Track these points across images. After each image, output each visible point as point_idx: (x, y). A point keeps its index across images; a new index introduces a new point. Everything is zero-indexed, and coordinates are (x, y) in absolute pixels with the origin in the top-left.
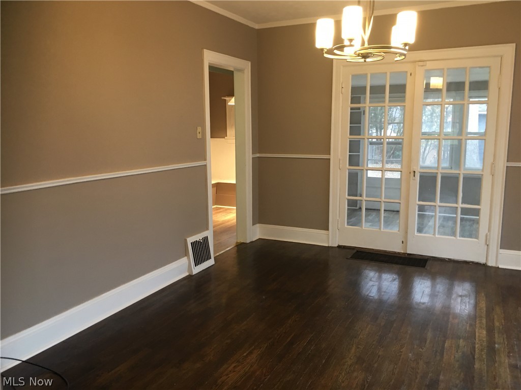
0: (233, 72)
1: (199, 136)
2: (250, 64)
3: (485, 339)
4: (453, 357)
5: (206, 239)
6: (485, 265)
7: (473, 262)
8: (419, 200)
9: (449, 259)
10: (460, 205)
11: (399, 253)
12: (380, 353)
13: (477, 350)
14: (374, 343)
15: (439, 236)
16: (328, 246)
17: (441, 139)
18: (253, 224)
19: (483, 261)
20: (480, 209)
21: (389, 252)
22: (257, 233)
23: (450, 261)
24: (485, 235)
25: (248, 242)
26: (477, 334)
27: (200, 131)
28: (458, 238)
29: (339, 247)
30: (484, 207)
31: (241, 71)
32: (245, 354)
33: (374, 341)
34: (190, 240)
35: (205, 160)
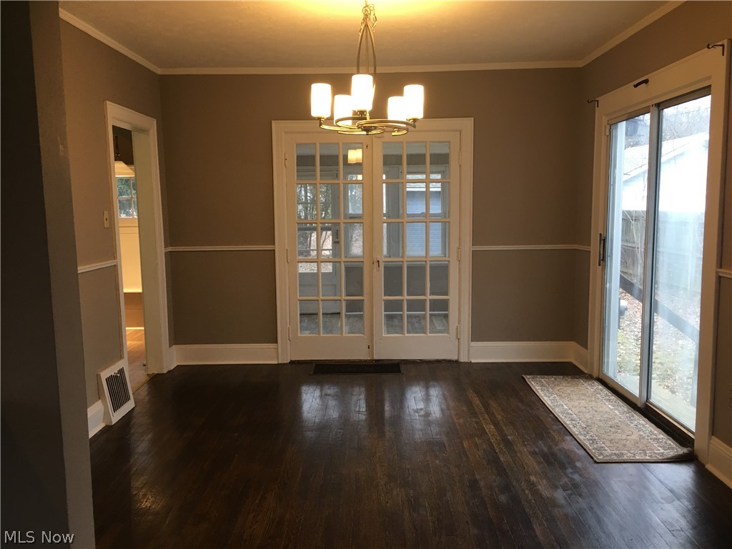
0: (130, 132)
1: (107, 224)
2: (155, 122)
3: (496, 434)
4: (477, 456)
5: (121, 371)
6: (457, 361)
7: (444, 360)
8: (385, 295)
9: (421, 360)
10: (429, 297)
11: (365, 361)
12: (408, 467)
13: (494, 444)
14: (396, 457)
15: (408, 335)
16: (278, 364)
17: (405, 223)
18: (170, 347)
19: (454, 358)
20: (448, 299)
21: (354, 361)
22: (174, 358)
23: (422, 362)
24: (455, 327)
25: (165, 371)
26: (487, 431)
27: (107, 217)
28: (429, 335)
29: (292, 362)
30: (453, 297)
31: (143, 131)
32: (257, 501)
33: (394, 456)
34: (105, 374)
35: (115, 258)
